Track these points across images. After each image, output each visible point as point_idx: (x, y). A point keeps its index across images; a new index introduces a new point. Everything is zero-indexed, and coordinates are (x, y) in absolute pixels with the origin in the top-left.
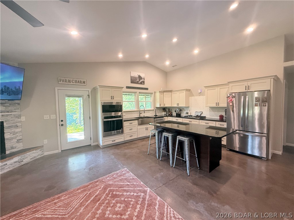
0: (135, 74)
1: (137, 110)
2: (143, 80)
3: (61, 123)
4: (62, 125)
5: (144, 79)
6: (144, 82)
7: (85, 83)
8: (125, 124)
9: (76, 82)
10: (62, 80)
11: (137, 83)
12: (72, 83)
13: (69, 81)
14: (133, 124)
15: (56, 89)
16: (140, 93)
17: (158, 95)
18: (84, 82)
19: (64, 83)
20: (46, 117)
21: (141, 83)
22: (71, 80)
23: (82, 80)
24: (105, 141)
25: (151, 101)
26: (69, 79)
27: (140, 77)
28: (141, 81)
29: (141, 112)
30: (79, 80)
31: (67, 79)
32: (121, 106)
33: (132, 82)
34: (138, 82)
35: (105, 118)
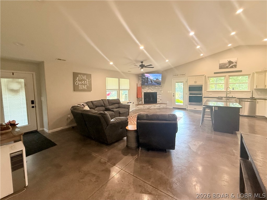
0: (225, 60)
1: (225, 91)
2: (234, 64)
3: (174, 95)
5: (236, 63)
6: (235, 66)
7: (184, 75)
8: (204, 99)
9: (180, 75)
10: (175, 75)
11: (227, 68)
15: (172, 79)
16: (230, 76)
20: (168, 92)
21: (232, 67)
24: (190, 107)
25: (249, 82)
27: (230, 62)
29: (228, 93)
31: (177, 74)
32: (201, 87)
33: (220, 68)
35: (190, 94)
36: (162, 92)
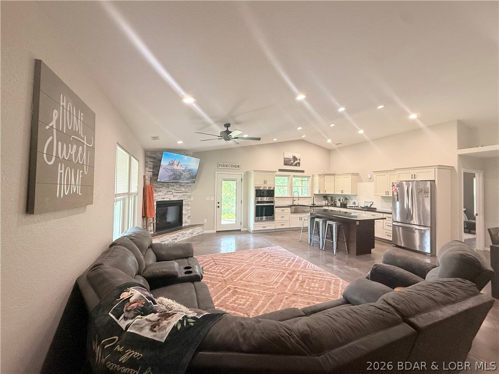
0: (289, 155)
1: (290, 196)
2: (298, 161)
3: (218, 205)
4: (218, 207)
5: (300, 160)
6: (299, 163)
7: (239, 168)
8: (276, 210)
9: (232, 166)
10: (221, 165)
11: (291, 165)
12: (228, 168)
13: (227, 166)
14: (285, 211)
15: (216, 173)
16: (294, 176)
17: (317, 178)
18: (238, 166)
19: (222, 168)
20: (208, 198)
21: (296, 165)
22: (228, 164)
23: (237, 164)
24: (255, 226)
25: (308, 186)
27: (295, 158)
28: (295, 162)
29: (294, 199)
30: (235, 164)
31: (225, 164)
32: (273, 191)
33: (285, 164)
34: (292, 163)
35: (258, 202)
36: (192, 199)
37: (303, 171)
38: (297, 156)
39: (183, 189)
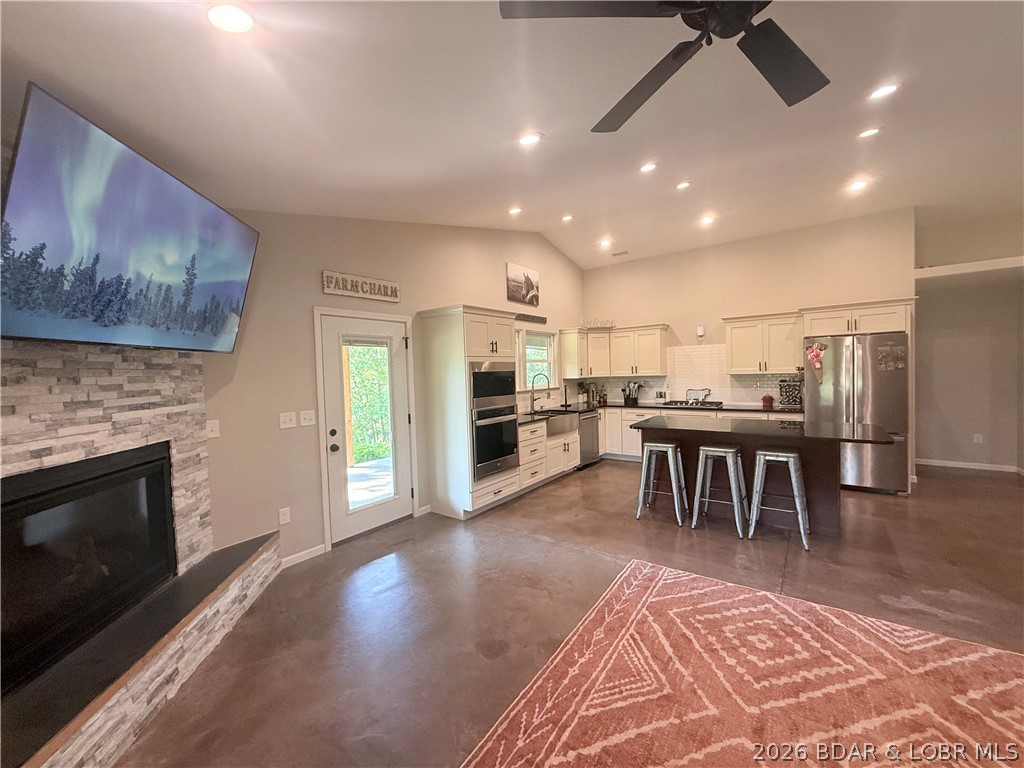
2: (535, 292)
3: (333, 440)
4: (334, 448)
5: (537, 288)
6: (536, 297)
7: (396, 296)
8: (522, 435)
9: (373, 289)
10: (334, 281)
11: (523, 300)
12: (361, 294)
13: (354, 287)
14: (537, 433)
15: (316, 312)
16: (528, 333)
17: (572, 340)
18: (394, 293)
19: (341, 292)
20: (287, 420)
21: (531, 303)
22: (360, 281)
23: (388, 284)
24: (477, 494)
25: (551, 359)
26: (355, 279)
27: (530, 285)
28: (530, 295)
29: (535, 397)
30: (383, 283)
31: (348, 278)
32: (512, 374)
34: (524, 297)
35: (479, 415)
36: (212, 429)
37: (543, 321)
38: (534, 279)
39: (166, 386)
